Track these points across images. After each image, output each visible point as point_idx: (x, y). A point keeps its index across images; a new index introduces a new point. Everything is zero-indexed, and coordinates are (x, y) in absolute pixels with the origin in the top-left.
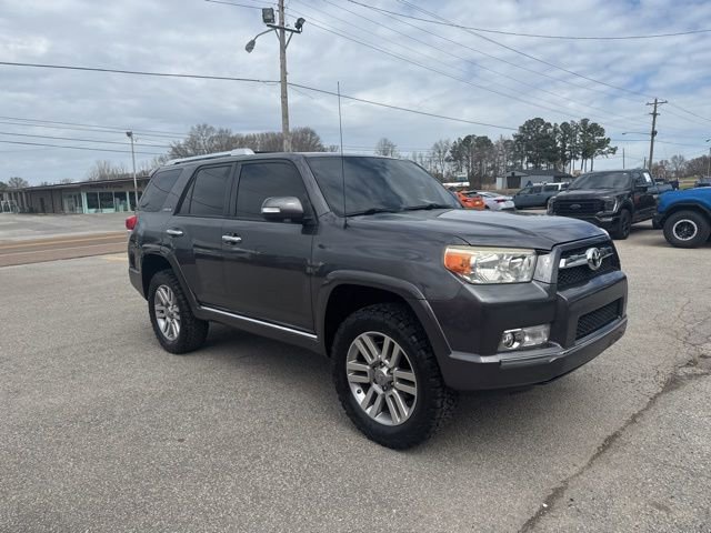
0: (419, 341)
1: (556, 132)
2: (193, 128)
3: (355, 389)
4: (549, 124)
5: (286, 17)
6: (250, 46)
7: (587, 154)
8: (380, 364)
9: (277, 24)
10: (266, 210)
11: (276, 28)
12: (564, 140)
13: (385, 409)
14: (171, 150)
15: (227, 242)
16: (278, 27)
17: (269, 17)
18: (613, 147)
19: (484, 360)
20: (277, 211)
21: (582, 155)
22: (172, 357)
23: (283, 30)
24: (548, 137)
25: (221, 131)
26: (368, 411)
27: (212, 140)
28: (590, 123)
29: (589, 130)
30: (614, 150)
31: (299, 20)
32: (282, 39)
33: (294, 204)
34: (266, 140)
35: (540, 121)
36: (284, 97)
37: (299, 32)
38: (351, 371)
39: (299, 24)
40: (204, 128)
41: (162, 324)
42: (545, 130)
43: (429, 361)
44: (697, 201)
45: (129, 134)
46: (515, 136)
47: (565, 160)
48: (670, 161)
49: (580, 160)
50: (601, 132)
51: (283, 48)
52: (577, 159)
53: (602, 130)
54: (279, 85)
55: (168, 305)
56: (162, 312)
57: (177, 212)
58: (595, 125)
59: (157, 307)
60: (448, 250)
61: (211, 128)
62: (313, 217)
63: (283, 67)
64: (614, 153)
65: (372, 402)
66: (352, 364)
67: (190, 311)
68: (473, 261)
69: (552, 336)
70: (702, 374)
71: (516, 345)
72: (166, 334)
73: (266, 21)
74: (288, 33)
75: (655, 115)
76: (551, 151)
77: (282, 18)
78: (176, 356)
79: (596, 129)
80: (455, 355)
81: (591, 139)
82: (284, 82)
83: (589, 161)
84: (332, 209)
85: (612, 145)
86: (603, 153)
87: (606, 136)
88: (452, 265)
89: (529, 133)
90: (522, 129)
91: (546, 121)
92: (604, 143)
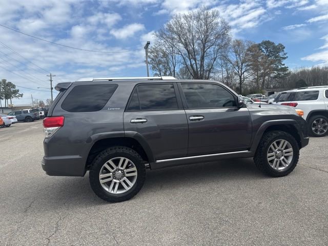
7: (8, 97)
18: (21, 93)
21: (5, 97)
28: (7, 82)
29: (7, 85)
30: (22, 95)
49: (4, 100)
50: (14, 86)
52: (3, 99)
64: (22, 97)
75: (51, 81)
79: (10, 84)
81: (9, 90)
83: (9, 100)
85: (20, 93)
86: (16, 97)
87: (17, 88)
92: (16, 92)
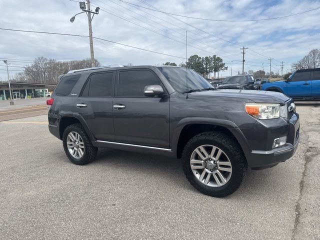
0: (233, 147)
1: (203, 61)
2: (36, 59)
3: (195, 172)
4: (200, 58)
5: (91, 6)
6: (72, 20)
7: (216, 70)
8: (210, 159)
9: (87, 9)
10: (146, 92)
11: (86, 11)
12: (206, 64)
13: (212, 180)
14: (24, 69)
15: (116, 108)
16: (87, 11)
17: (83, 6)
19: (267, 153)
20: (152, 92)
21: (214, 70)
22: (79, 167)
23: (90, 12)
24: (200, 63)
25: (51, 60)
26: (203, 182)
27: (46, 64)
28: (216, 57)
29: (216, 60)
30: (226, 68)
31: (97, 8)
32: (89, 16)
33: (159, 88)
34: (73, 64)
35: (196, 56)
36: (91, 43)
37: (97, 14)
38: (192, 164)
39: (97, 10)
40: (42, 59)
41: (71, 151)
42: (198, 60)
43: (239, 156)
44: (276, 87)
45: (5, 62)
46: (186, 63)
47: (207, 73)
48: (248, 73)
50: (221, 60)
51: (90, 21)
52: (212, 72)
53: (222, 60)
54: (89, 38)
55: (75, 141)
56: (72, 145)
57: (81, 95)
58: (219, 58)
59: (68, 143)
60: (246, 105)
61: (45, 59)
62: (167, 94)
63: (90, 30)
65: (205, 177)
66: (193, 161)
67: (91, 143)
68: (260, 110)
69: (288, 141)
70: (316, 155)
71: (277, 145)
72: (74, 156)
73: (81, 8)
74: (92, 14)
75: (244, 53)
76: (201, 69)
77: (89, 7)
78: (82, 166)
79: (219, 60)
80: (254, 152)
81: (218, 64)
82: (91, 36)
83: (217, 73)
84: (176, 91)
85: (226, 66)
86: (222, 70)
87: (223, 63)
88: (251, 112)
89: (192, 61)
90: (189, 60)
91: (199, 56)
92: (222, 65)
